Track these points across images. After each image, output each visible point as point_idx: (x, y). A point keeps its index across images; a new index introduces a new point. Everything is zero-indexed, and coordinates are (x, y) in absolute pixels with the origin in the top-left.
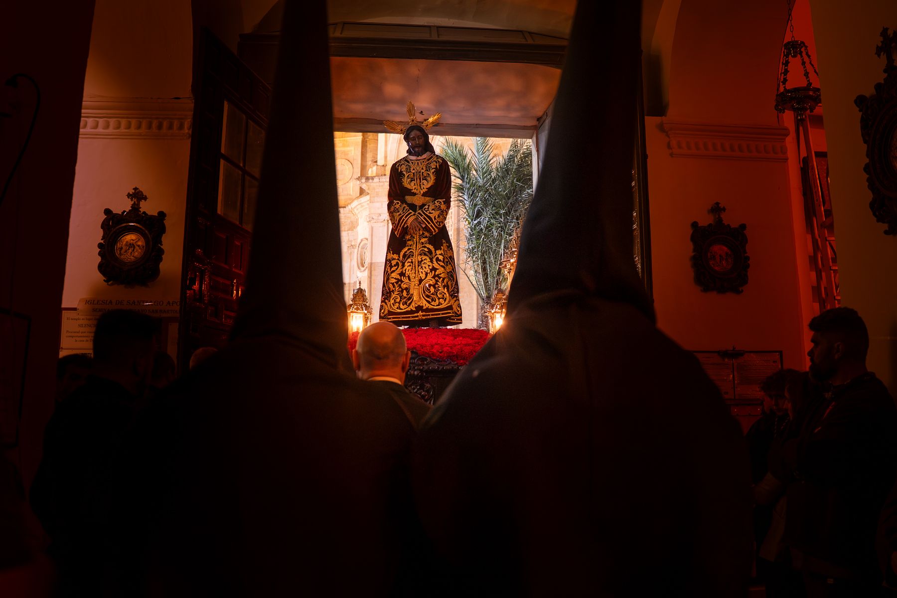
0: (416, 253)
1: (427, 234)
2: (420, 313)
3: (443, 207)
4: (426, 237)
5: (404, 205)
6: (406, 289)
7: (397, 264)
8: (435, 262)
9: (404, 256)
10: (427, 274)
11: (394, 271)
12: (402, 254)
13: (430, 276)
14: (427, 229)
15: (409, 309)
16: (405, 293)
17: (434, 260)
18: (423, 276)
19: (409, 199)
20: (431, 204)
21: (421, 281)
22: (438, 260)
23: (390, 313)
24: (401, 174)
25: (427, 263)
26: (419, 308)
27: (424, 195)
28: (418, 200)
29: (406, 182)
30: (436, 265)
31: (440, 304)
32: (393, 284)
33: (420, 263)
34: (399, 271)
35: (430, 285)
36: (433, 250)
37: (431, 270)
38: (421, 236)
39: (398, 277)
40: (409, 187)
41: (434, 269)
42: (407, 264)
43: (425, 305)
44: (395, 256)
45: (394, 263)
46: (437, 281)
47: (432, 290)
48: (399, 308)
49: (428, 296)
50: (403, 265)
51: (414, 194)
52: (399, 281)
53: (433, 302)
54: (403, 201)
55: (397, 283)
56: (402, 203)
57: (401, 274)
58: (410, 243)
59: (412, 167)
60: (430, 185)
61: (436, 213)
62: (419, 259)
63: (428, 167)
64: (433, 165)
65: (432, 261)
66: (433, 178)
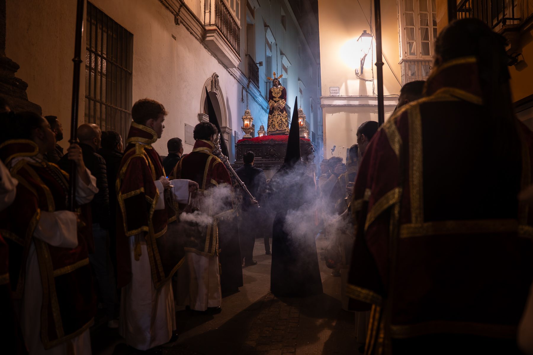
2: (278, 131)
3: (284, 101)
6: (274, 125)
7: (271, 118)
9: (273, 115)
10: (279, 120)
12: (272, 115)
14: (279, 108)
15: (274, 130)
16: (273, 126)
18: (278, 121)
19: (274, 99)
20: (280, 101)
21: (278, 122)
22: (282, 116)
23: (269, 132)
24: (272, 92)
25: (279, 118)
28: (277, 99)
29: (273, 95)
30: (282, 118)
31: (283, 129)
32: (270, 123)
33: (277, 117)
35: (280, 124)
36: (281, 113)
38: (278, 110)
39: (271, 121)
41: (281, 119)
42: (274, 118)
43: (278, 128)
44: (271, 116)
45: (270, 117)
46: (282, 122)
47: (281, 125)
48: (272, 130)
49: (280, 127)
50: (273, 118)
51: (276, 98)
52: (272, 123)
54: (273, 100)
56: (272, 101)
57: (272, 121)
58: (275, 112)
59: (275, 90)
60: (280, 95)
61: (282, 103)
62: (277, 116)
63: (280, 90)
64: (281, 89)
65: (280, 116)
66: (281, 93)
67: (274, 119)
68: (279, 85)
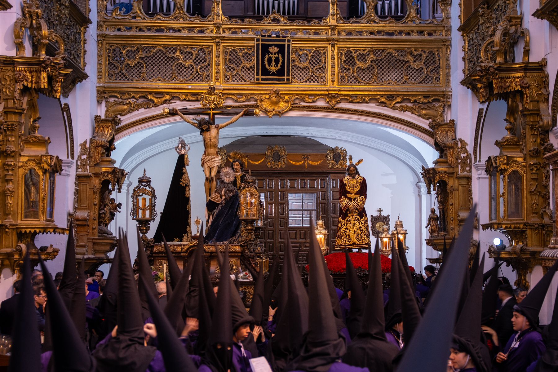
0: (353, 220)
1: (357, 211)
2: (354, 246)
3: (364, 199)
5: (347, 199)
6: (348, 235)
7: (344, 224)
9: (347, 221)
10: (357, 229)
11: (343, 227)
13: (358, 230)
14: (357, 209)
15: (349, 244)
16: (348, 237)
19: (349, 195)
20: (358, 198)
21: (355, 232)
22: (362, 223)
23: (342, 245)
24: (345, 184)
25: (357, 225)
26: (354, 243)
27: (355, 194)
28: (352, 196)
29: (347, 188)
30: (361, 226)
31: (363, 242)
33: (354, 224)
34: (345, 227)
35: (359, 234)
36: (360, 218)
37: (359, 228)
38: (355, 212)
39: (344, 230)
40: (349, 190)
41: (360, 227)
44: (343, 221)
47: (360, 236)
48: (345, 243)
49: (358, 239)
50: (347, 225)
51: (351, 194)
52: (345, 231)
53: (360, 242)
54: (346, 197)
57: (346, 229)
58: (350, 215)
59: (350, 182)
60: (358, 190)
61: (361, 202)
62: (354, 222)
63: (357, 182)
64: (360, 181)
65: (359, 224)
66: (359, 187)
67: (349, 226)
68: (356, 174)
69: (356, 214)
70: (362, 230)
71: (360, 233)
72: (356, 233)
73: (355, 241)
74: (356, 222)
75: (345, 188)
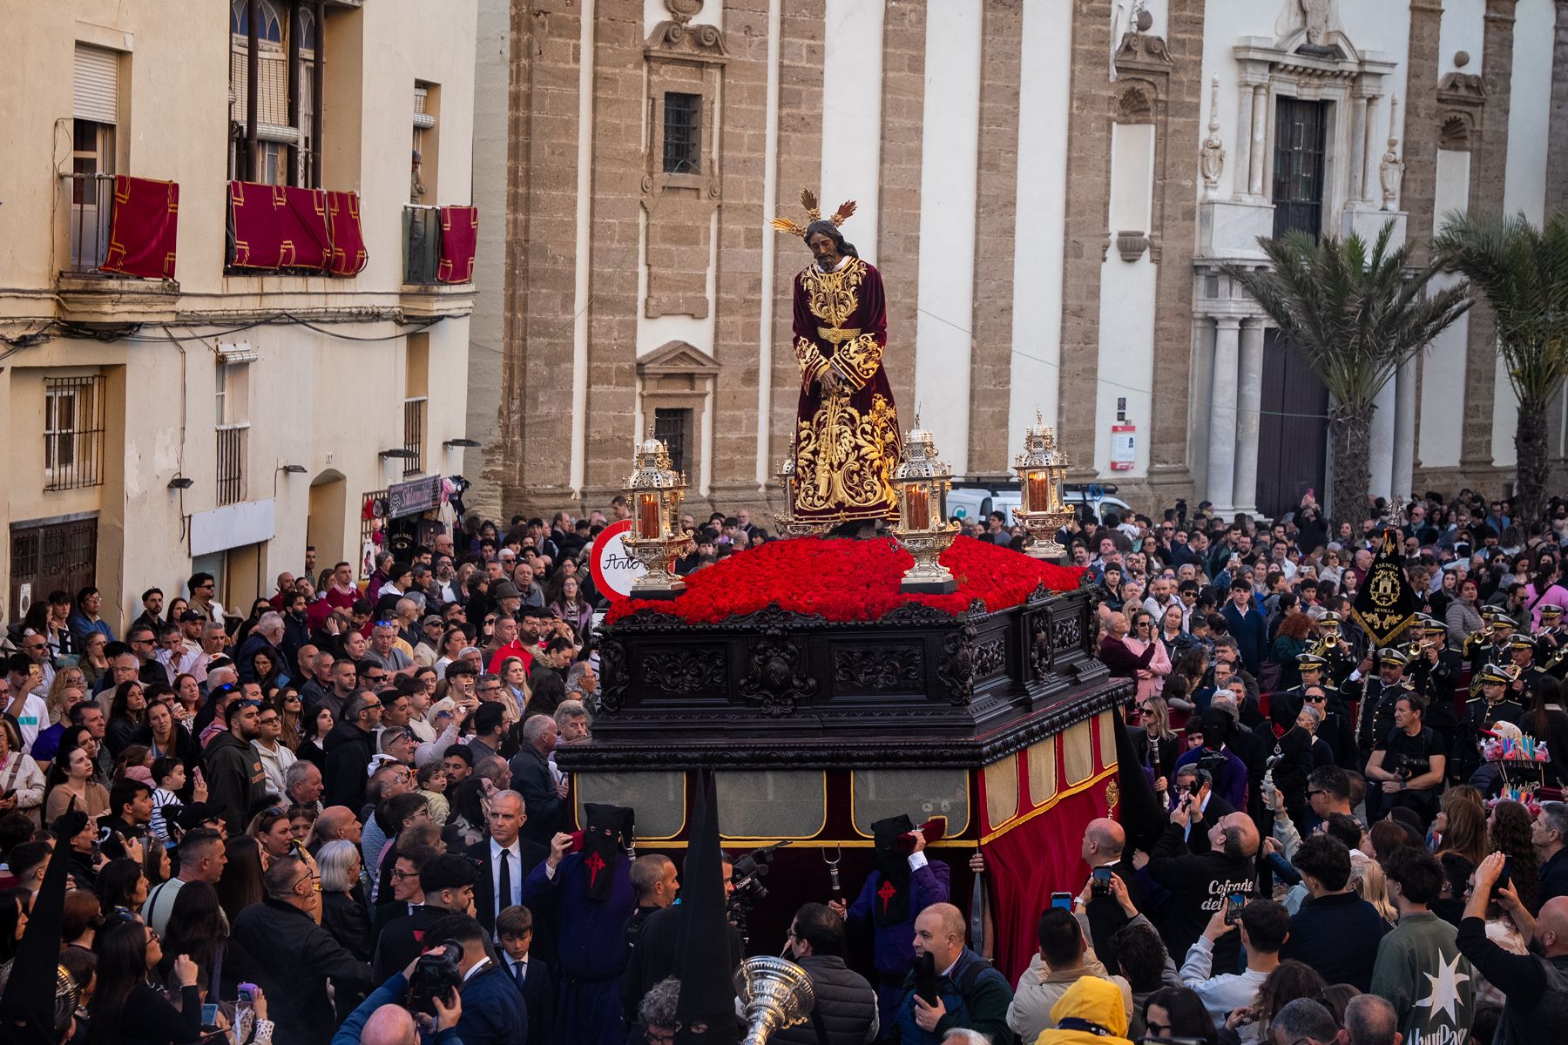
0: (834, 420)
1: (847, 390)
2: (842, 513)
3: (872, 345)
4: (847, 395)
5: (814, 345)
7: (809, 437)
8: (859, 436)
9: (819, 423)
10: (847, 454)
11: (803, 448)
12: (815, 421)
13: (852, 458)
14: (846, 382)
15: (826, 506)
17: (858, 432)
18: (843, 457)
19: (822, 333)
20: (853, 342)
21: (839, 465)
22: (864, 432)
23: (801, 511)
24: (807, 294)
25: (848, 438)
26: (840, 506)
27: (844, 326)
28: (835, 334)
29: (815, 308)
30: (861, 442)
31: (867, 500)
32: (803, 468)
33: (838, 436)
34: (811, 448)
35: (853, 472)
36: (856, 414)
37: (854, 449)
38: (842, 394)
39: (810, 456)
40: (820, 315)
41: (858, 447)
42: (822, 437)
43: (848, 501)
44: (806, 424)
45: (803, 434)
46: (862, 465)
48: (813, 504)
49: (851, 488)
50: (817, 439)
51: (830, 326)
52: (812, 463)
53: (858, 499)
54: (814, 338)
55: (808, 466)
56: (811, 342)
57: (815, 452)
58: (825, 404)
59: (823, 284)
60: (850, 311)
61: (861, 357)
62: (836, 429)
63: (846, 284)
64: (854, 278)
65: (855, 434)
66: (854, 300)
67: (823, 445)
68: (841, 255)
69: (844, 400)
70: (863, 458)
71: (856, 466)
72: (844, 468)
73: (841, 494)
74: (845, 428)
75: (808, 308)
